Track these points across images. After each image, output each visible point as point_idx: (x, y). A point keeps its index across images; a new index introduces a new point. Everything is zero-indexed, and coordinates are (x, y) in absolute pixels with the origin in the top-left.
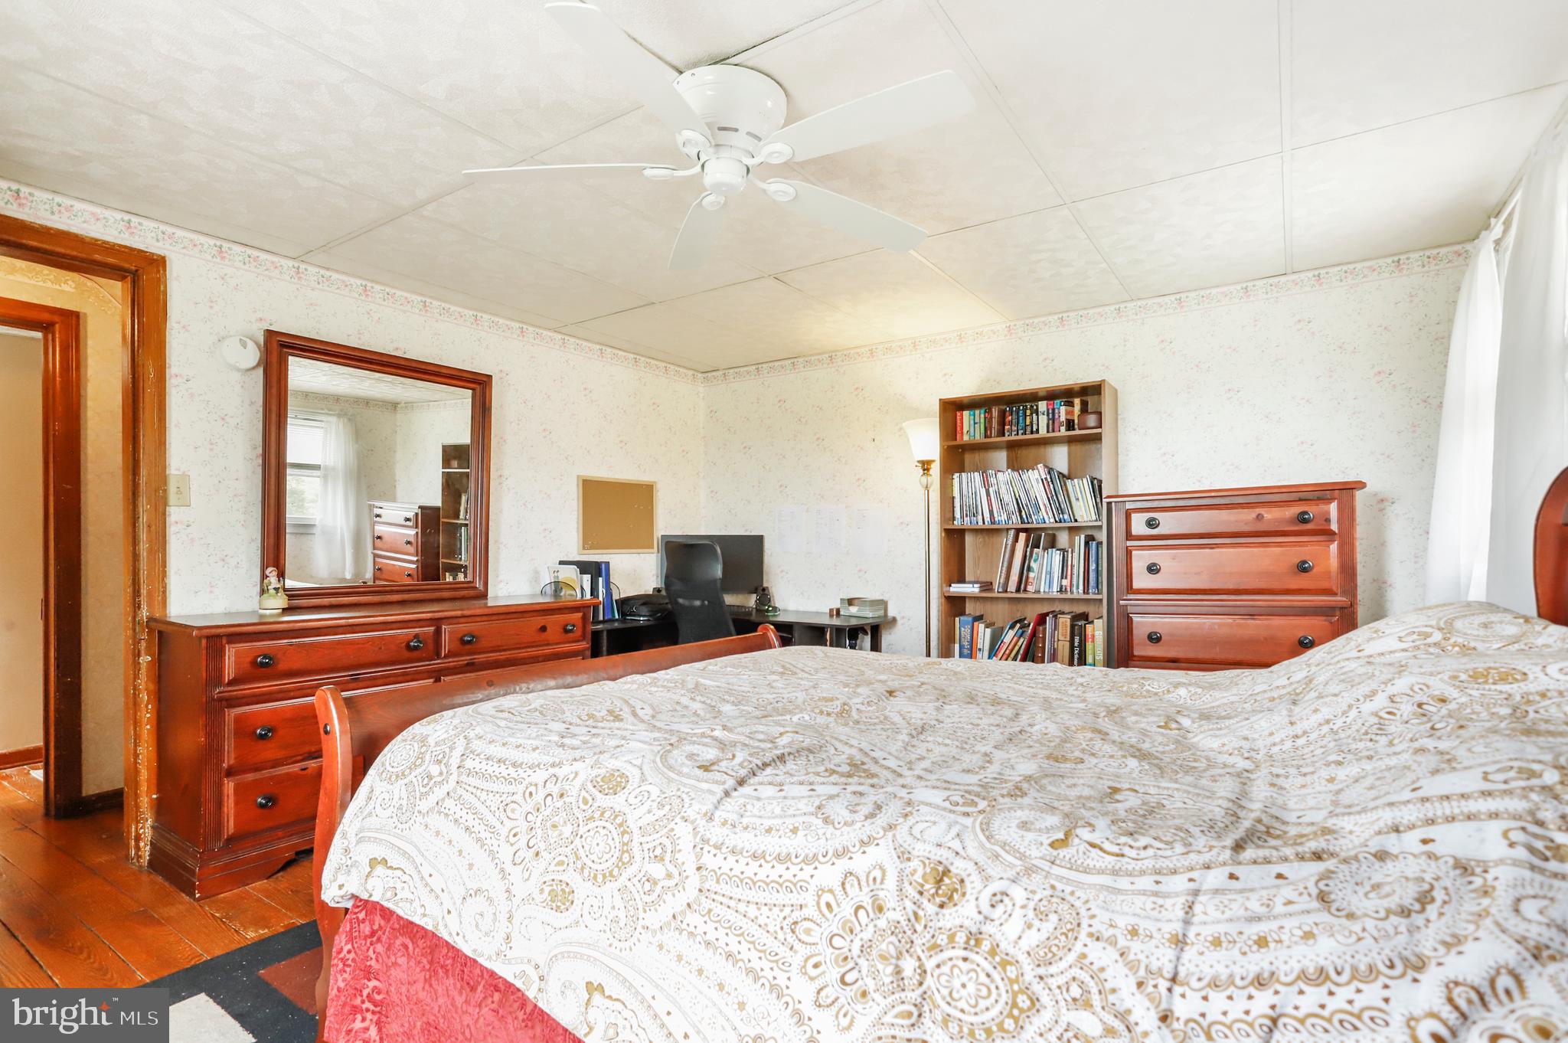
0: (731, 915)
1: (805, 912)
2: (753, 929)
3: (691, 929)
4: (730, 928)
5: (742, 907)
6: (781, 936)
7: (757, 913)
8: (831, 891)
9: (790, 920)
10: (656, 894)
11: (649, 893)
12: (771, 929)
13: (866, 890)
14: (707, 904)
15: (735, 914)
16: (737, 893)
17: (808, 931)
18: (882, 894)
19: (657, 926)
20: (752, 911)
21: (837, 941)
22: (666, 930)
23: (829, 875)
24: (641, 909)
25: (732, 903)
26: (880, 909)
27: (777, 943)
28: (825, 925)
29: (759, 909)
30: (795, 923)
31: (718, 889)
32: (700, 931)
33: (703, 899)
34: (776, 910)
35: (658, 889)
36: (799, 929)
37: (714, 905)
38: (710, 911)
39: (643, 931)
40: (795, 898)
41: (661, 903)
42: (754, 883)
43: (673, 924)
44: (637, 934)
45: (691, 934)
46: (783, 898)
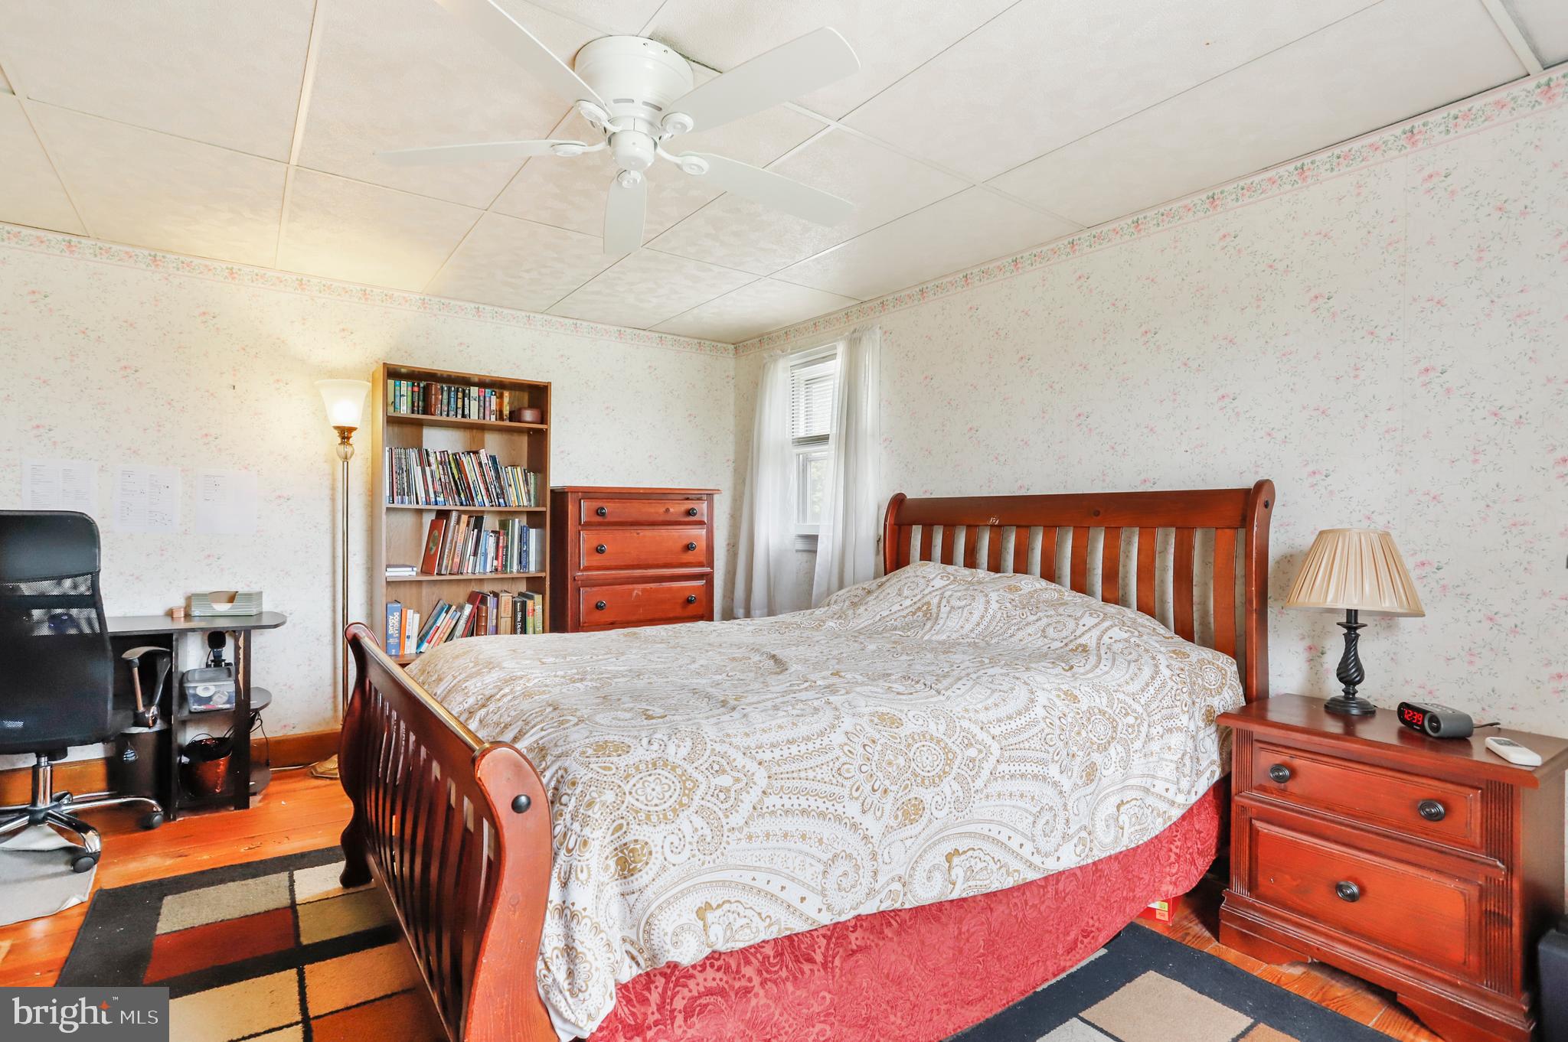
0: (796, 783)
1: (841, 760)
2: (815, 785)
3: (771, 808)
4: (799, 792)
5: (803, 774)
6: (834, 781)
7: (814, 774)
8: (846, 744)
9: (835, 769)
10: (732, 799)
11: (726, 800)
12: (827, 780)
13: (862, 737)
14: (777, 784)
15: (800, 781)
16: (794, 767)
17: (848, 771)
18: (869, 735)
19: (742, 822)
20: (811, 775)
21: (864, 768)
22: (751, 822)
23: (838, 738)
24: (722, 816)
25: (795, 775)
26: (874, 742)
27: (833, 787)
28: (854, 763)
29: (814, 771)
30: (839, 769)
31: (782, 770)
32: (778, 806)
33: (774, 782)
34: (824, 767)
35: (733, 794)
36: (843, 771)
37: (783, 782)
38: (782, 787)
39: (729, 834)
40: (831, 756)
41: (739, 803)
42: (802, 757)
43: (755, 814)
44: (725, 838)
45: (773, 812)
46: (823, 759)
